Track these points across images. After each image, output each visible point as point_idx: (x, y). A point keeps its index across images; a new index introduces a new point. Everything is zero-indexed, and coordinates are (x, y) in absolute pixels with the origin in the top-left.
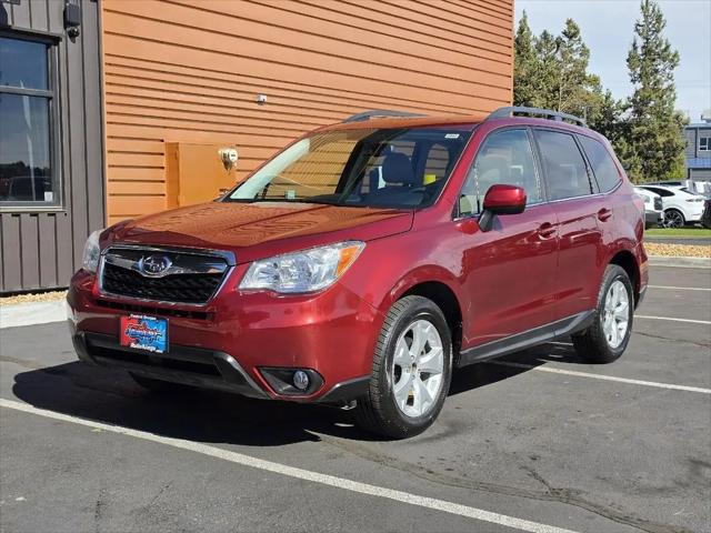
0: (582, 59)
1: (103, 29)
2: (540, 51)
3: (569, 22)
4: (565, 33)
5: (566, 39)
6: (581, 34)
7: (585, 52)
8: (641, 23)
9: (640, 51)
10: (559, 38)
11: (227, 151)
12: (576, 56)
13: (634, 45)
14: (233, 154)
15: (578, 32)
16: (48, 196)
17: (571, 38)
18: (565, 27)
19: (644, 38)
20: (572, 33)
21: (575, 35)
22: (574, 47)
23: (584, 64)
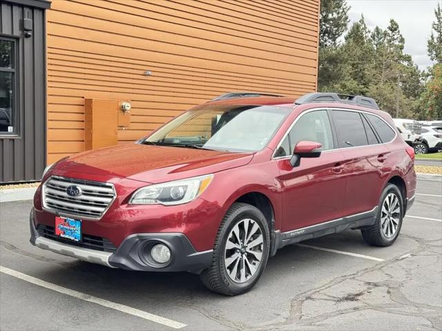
0: (400, 44)
1: (47, 32)
2: (374, 39)
3: (392, 21)
4: (389, 28)
5: (390, 32)
6: (399, 29)
7: (402, 40)
8: (437, 23)
9: (435, 41)
10: (386, 31)
11: (124, 104)
12: (397, 43)
13: (432, 37)
14: (128, 106)
15: (398, 27)
16: (10, 129)
17: (393, 31)
18: (390, 24)
19: (438, 31)
20: (394, 27)
21: (396, 29)
22: (395, 37)
23: (402, 48)
